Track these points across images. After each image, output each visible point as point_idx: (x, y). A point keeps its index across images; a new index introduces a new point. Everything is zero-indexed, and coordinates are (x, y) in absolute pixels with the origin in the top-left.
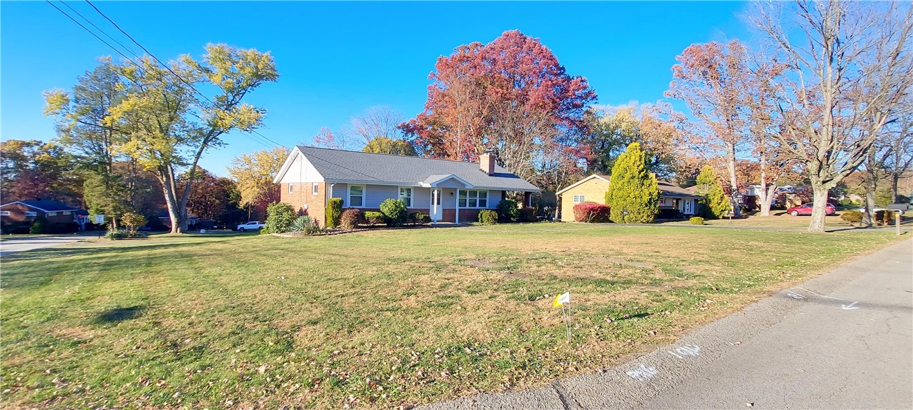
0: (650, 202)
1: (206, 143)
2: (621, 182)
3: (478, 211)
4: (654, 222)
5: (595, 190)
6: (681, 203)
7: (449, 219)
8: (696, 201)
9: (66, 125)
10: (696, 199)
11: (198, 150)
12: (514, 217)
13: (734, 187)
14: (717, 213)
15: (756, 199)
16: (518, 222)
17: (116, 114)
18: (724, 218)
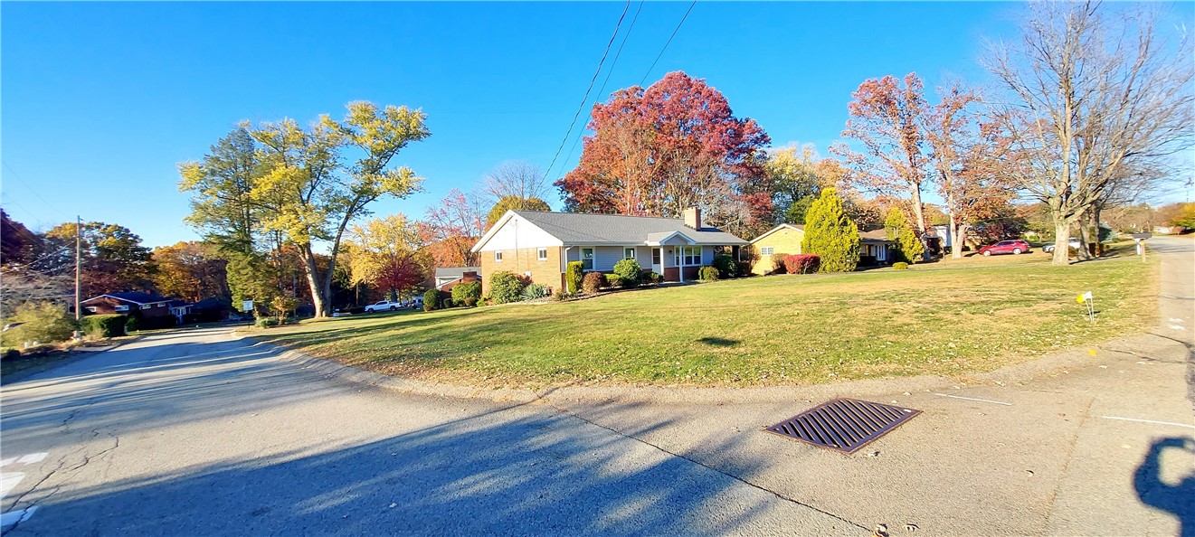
0: (852, 250)
1: (350, 212)
2: (819, 231)
3: (698, 268)
4: (855, 270)
5: (784, 241)
6: (873, 249)
7: (672, 278)
8: (887, 246)
9: (202, 202)
10: (887, 244)
11: (341, 222)
12: (732, 273)
13: (922, 229)
14: (910, 257)
15: (939, 241)
16: (736, 277)
17: (263, 187)
18: (916, 263)
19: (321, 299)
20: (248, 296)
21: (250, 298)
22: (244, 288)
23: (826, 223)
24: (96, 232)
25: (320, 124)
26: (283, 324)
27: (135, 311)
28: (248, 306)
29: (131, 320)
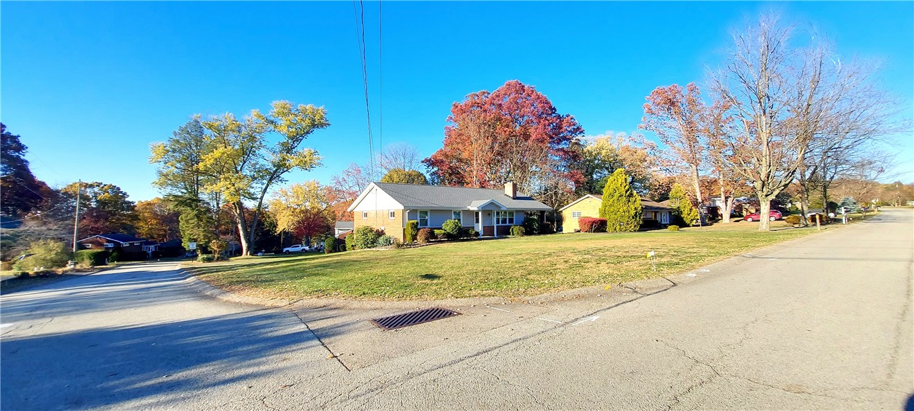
0: (636, 215)
1: (271, 180)
2: (611, 200)
3: (510, 227)
4: (639, 231)
5: (590, 207)
6: (658, 215)
7: (489, 233)
8: (670, 213)
9: (165, 172)
10: (670, 211)
11: (264, 187)
12: (536, 230)
13: (700, 200)
14: (688, 222)
15: (718, 209)
16: (539, 234)
17: (207, 161)
18: (693, 226)
19: (247, 242)
20: (194, 239)
21: (195, 240)
22: (190, 232)
23: (617, 194)
24: (96, 189)
25: (251, 117)
26: (218, 260)
27: (118, 247)
28: (193, 246)
29: (114, 254)
